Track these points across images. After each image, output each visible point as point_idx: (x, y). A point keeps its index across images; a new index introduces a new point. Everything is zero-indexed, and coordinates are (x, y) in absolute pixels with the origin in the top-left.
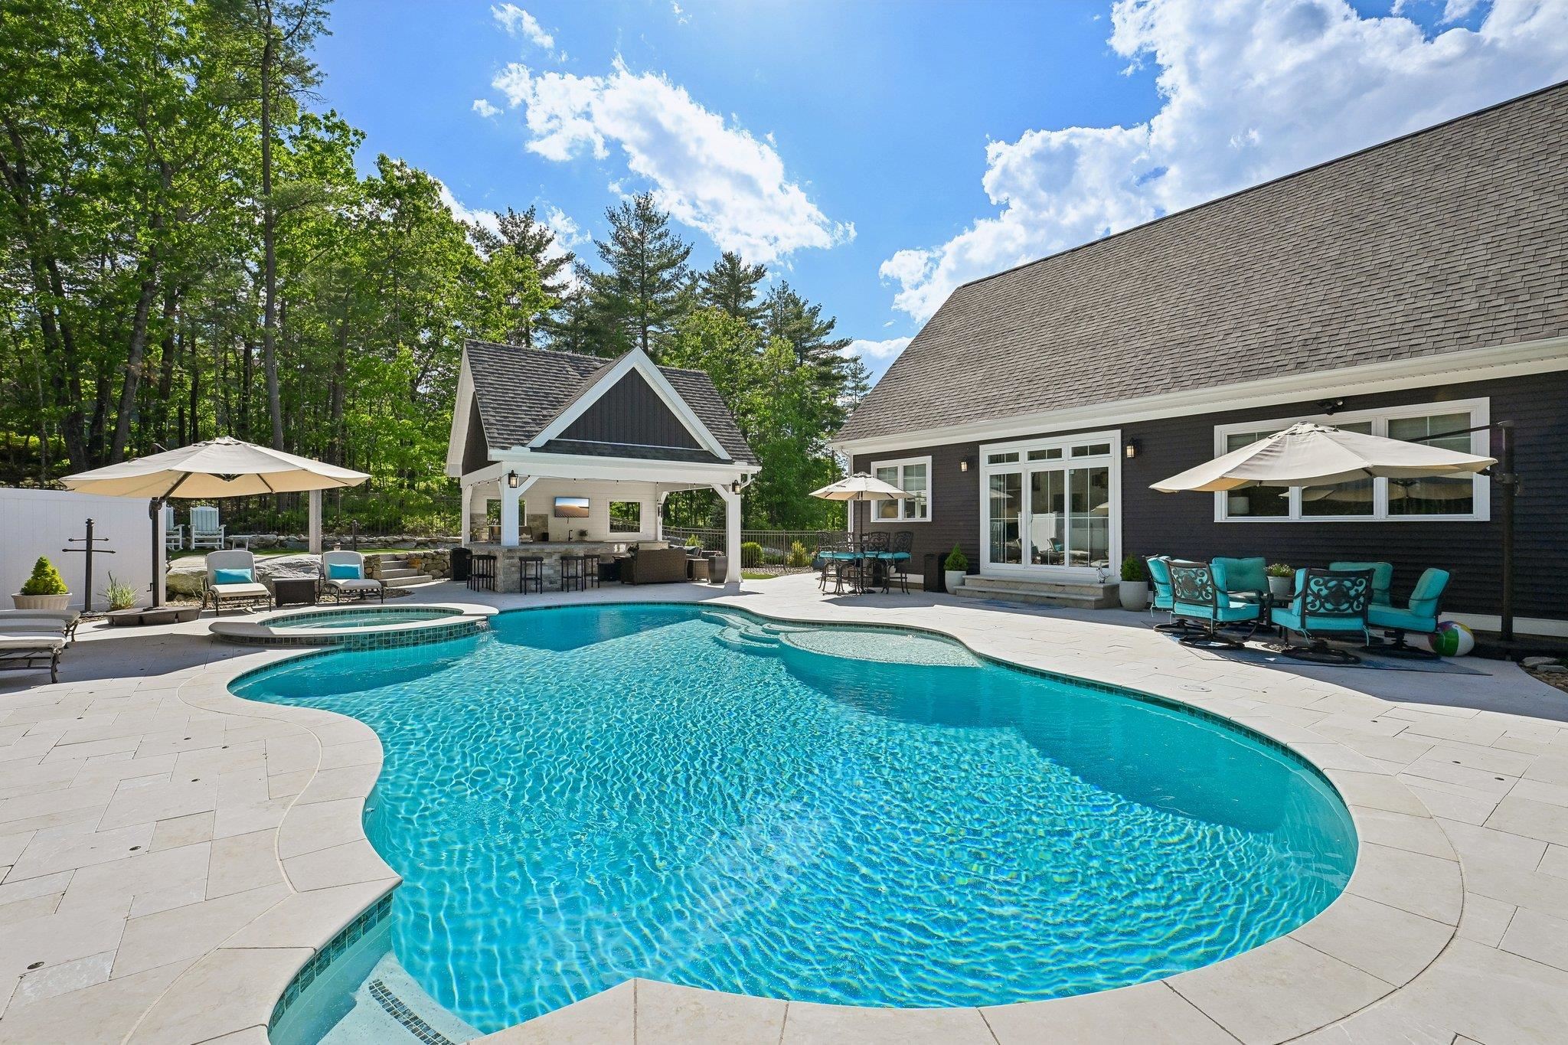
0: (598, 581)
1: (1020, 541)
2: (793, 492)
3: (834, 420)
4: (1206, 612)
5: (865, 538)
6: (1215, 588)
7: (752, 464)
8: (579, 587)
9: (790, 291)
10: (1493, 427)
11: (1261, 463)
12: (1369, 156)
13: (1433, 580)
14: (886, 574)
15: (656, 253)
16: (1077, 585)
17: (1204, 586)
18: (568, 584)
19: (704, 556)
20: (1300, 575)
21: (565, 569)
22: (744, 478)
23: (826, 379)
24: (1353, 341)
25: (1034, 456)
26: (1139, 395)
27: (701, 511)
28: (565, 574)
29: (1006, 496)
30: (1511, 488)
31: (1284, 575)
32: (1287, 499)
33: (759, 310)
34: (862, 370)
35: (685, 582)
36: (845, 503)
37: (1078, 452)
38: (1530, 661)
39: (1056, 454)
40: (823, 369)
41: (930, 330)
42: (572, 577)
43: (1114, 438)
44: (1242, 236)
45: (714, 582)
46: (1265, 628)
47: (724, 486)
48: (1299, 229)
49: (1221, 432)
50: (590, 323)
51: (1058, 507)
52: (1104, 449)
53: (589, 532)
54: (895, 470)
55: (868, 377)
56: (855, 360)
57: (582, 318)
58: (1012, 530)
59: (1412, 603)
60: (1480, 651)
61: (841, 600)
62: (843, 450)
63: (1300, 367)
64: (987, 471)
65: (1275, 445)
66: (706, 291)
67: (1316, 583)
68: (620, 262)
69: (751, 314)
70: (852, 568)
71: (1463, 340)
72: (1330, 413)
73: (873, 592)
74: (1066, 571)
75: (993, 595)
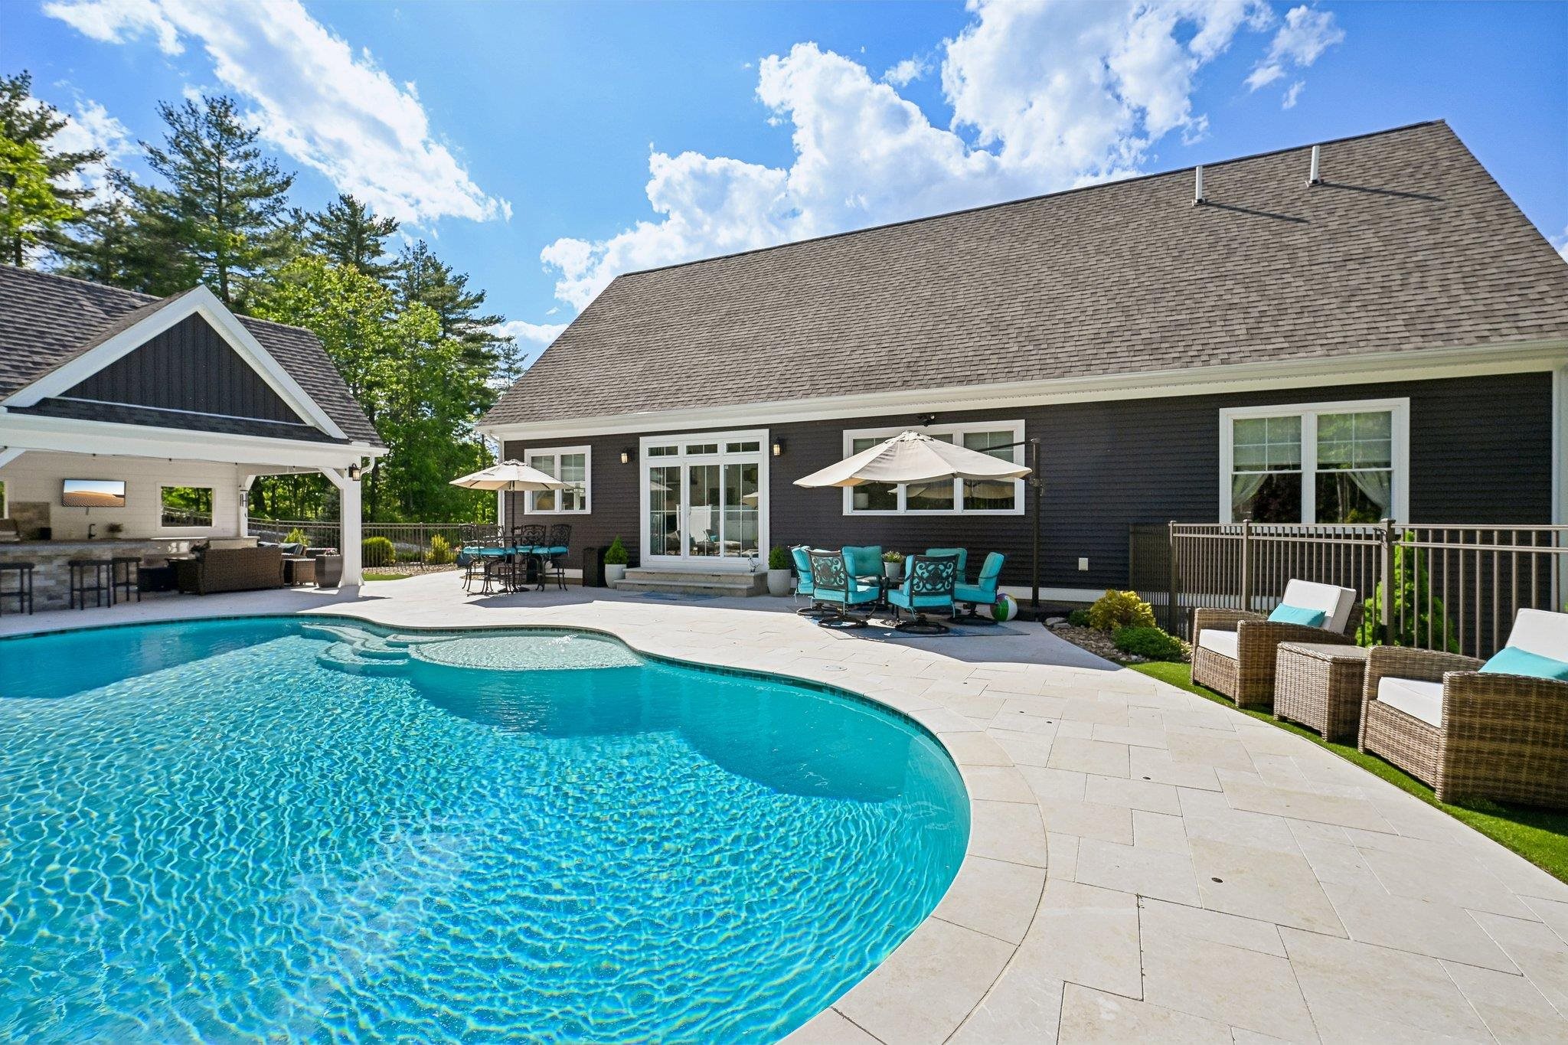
0: (139, 592)
1: (679, 532)
2: (434, 478)
3: (485, 401)
4: (838, 596)
5: (517, 532)
6: (847, 574)
7: (376, 445)
8: (104, 601)
9: (429, 253)
10: (1027, 443)
11: (879, 465)
12: (951, 220)
13: (994, 562)
14: (542, 568)
15: (240, 176)
16: (731, 575)
17: (838, 572)
18: (78, 600)
19: (310, 554)
20: (909, 560)
21: (77, 578)
22: (365, 461)
23: (473, 357)
24: (942, 366)
25: (692, 450)
26: (785, 398)
27: (309, 499)
28: (77, 586)
29: (665, 489)
30: (1038, 490)
31: (896, 561)
32: (895, 496)
33: (389, 269)
34: (515, 351)
35: (281, 588)
36: (495, 493)
37: (732, 448)
38: (1050, 621)
39: (712, 449)
40: (470, 345)
41: (588, 316)
42: (90, 589)
43: (763, 437)
44: (863, 268)
45: (323, 586)
46: (881, 607)
47: (337, 470)
48: (903, 269)
49: (849, 436)
50: (132, 249)
51: (714, 500)
52: (754, 447)
53: (126, 526)
54: (552, 459)
55: (522, 359)
56: (509, 340)
57: (118, 241)
58: (671, 522)
59: (981, 581)
60: (1020, 616)
61: (489, 601)
62: (492, 435)
63: (906, 384)
64: (647, 463)
65: (890, 449)
66: (317, 236)
67: (921, 567)
68: (182, 177)
69: (376, 272)
70: (502, 565)
71: (1010, 375)
72: (926, 424)
73: (527, 590)
74: (723, 561)
75: (654, 588)
